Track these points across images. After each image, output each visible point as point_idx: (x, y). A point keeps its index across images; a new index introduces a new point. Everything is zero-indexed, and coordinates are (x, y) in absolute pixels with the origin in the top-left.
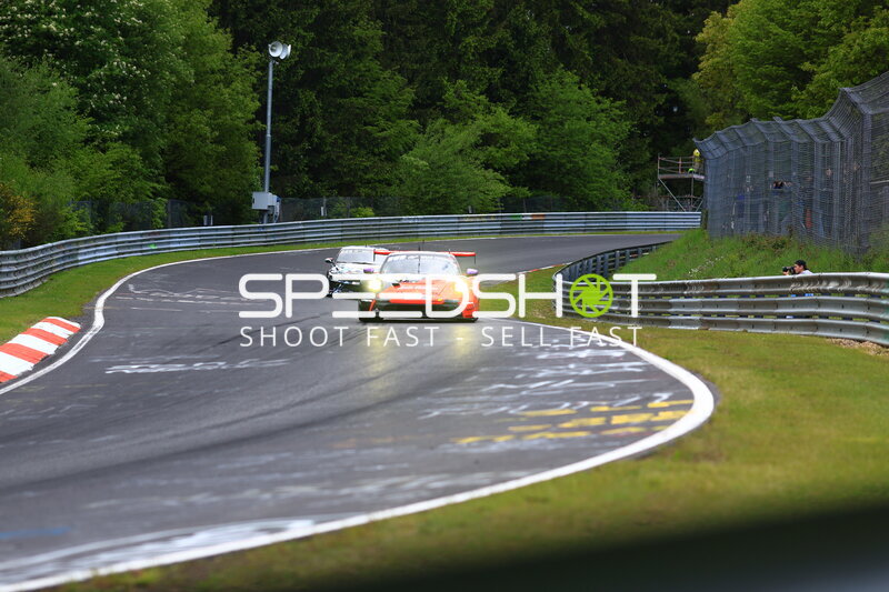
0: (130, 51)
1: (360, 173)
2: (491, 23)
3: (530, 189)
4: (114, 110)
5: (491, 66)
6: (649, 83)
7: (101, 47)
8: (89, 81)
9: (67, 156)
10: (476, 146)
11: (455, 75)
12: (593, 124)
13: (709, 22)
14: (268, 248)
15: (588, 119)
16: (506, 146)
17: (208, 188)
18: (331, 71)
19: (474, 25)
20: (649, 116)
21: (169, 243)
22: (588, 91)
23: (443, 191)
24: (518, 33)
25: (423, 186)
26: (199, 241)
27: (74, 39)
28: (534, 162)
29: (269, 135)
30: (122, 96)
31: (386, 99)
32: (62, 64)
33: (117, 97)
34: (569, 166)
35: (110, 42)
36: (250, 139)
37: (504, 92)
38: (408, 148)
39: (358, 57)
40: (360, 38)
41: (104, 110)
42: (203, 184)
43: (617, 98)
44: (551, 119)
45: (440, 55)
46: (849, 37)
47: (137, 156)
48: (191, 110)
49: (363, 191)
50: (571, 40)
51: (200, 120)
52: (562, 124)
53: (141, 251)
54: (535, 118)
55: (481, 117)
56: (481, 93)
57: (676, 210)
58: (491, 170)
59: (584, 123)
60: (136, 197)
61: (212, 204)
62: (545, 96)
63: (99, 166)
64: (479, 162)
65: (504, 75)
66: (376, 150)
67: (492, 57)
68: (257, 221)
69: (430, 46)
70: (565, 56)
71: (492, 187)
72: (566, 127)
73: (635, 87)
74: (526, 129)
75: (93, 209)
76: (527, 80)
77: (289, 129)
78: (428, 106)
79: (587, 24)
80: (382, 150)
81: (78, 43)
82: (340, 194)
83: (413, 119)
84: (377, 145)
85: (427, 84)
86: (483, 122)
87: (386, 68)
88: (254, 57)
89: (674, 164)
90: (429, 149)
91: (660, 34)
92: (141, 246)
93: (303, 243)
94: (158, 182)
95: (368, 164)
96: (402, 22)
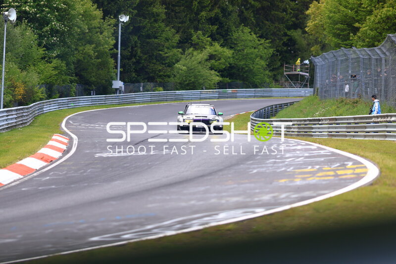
0: (60, 19)
1: (157, 72)
2: (212, 6)
3: (230, 79)
4: (54, 45)
5: (212, 25)
6: (280, 32)
7: (48, 17)
8: (43, 32)
9: (34, 65)
10: (207, 60)
11: (196, 29)
12: (256, 50)
13: (312, 6)
14: (120, 105)
15: (255, 48)
16: (219, 60)
17: (93, 79)
18: (144, 27)
19: (205, 7)
20: (280, 46)
21: (79, 103)
22: (254, 36)
23: (193, 80)
24: (223, 10)
25: (184, 78)
26: (91, 102)
27: (36, 14)
28: (231, 67)
29: (119, 56)
30: (57, 38)
31: (167, 40)
32: (31, 25)
33: (55, 39)
34: (247, 68)
35: (52, 15)
36: (111, 57)
37: (217, 36)
38: (177, 61)
39: (156, 21)
40: (156, 13)
41: (49, 45)
42: (91, 77)
43: (267, 39)
44: (238, 48)
45: (190, 20)
46: (375, 12)
47: (64, 65)
48: (85, 45)
49: (159, 80)
50: (246, 13)
51: (89, 49)
52: (243, 50)
53: (68, 107)
54: (231, 48)
55: (208, 47)
56: (208, 37)
57: (292, 88)
58: (213, 71)
59: (253, 50)
60: (64, 83)
61: (95, 86)
62: (235, 38)
63: (49, 69)
64: (208, 67)
65: (218, 29)
66: (164, 62)
67: (212, 21)
68: (114, 93)
69: (186, 16)
70: (244, 21)
71: (214, 78)
72: (245, 51)
73: (274, 34)
74: (228, 52)
75: (47, 89)
76: (228, 31)
77: (127, 53)
78: (185, 42)
79: (252, 6)
80: (167, 62)
81: (38, 15)
82: (148, 81)
83: (179, 48)
84: (164, 60)
85: (185, 33)
86: (209, 50)
87: (167, 26)
88: (113, 21)
89: (290, 68)
90: (187, 62)
91: (285, 10)
92: (68, 104)
93: (134, 103)
94: (72, 76)
95: (160, 68)
96: (173, 5)
